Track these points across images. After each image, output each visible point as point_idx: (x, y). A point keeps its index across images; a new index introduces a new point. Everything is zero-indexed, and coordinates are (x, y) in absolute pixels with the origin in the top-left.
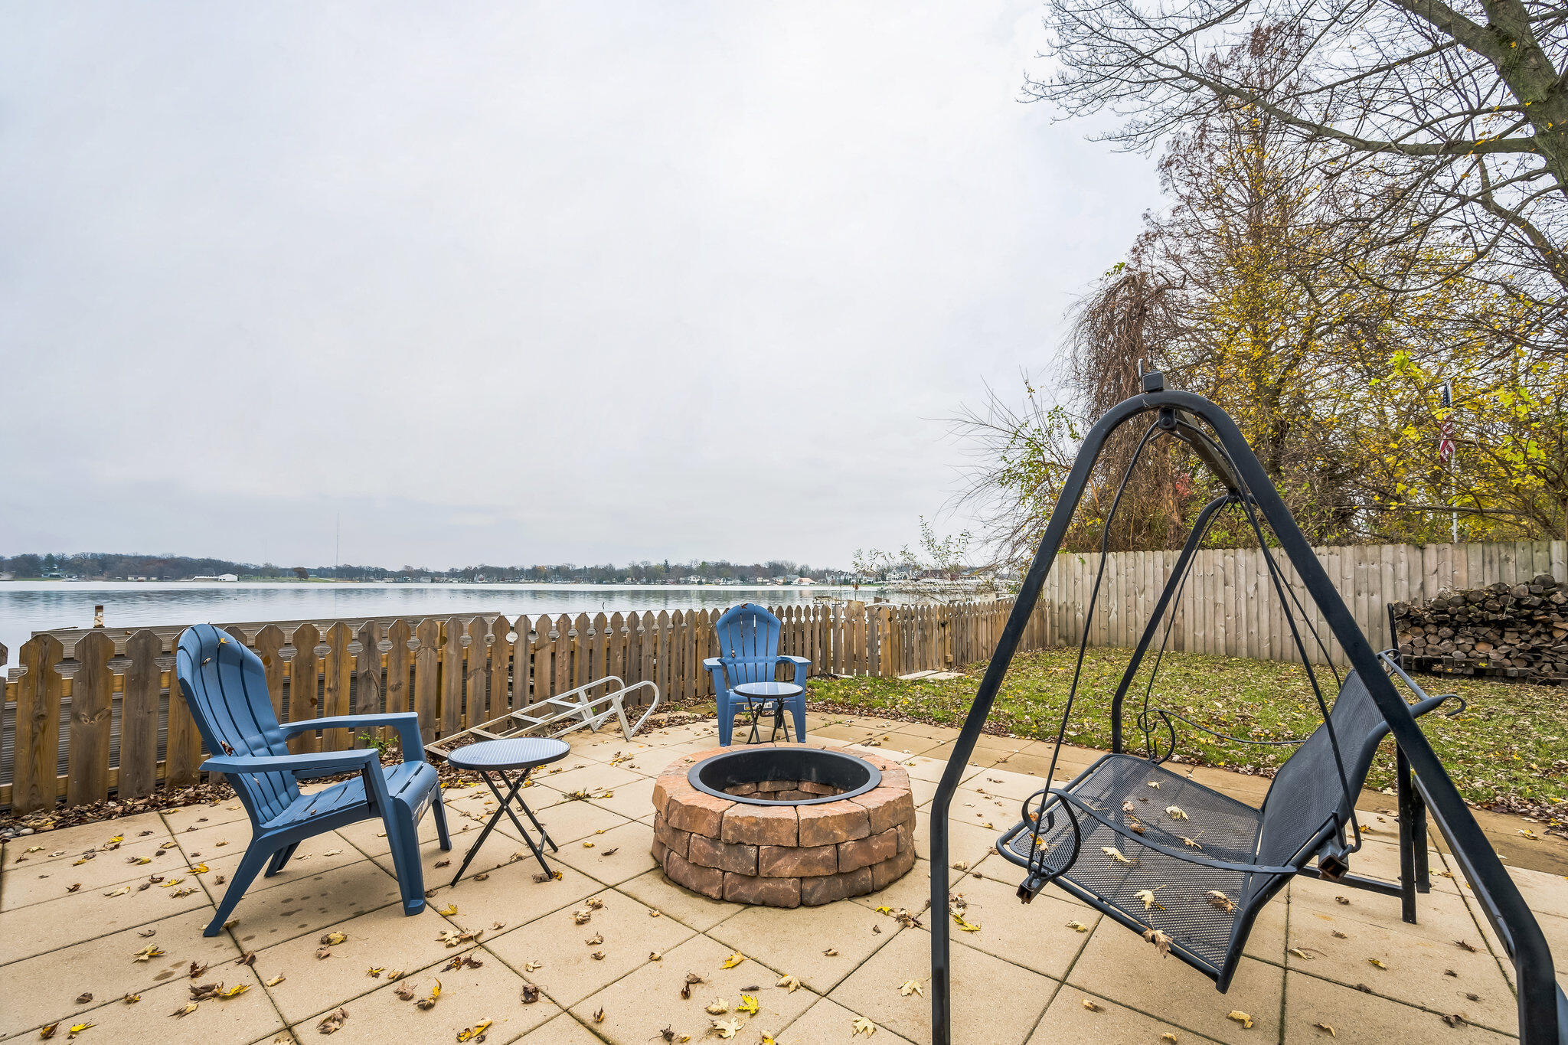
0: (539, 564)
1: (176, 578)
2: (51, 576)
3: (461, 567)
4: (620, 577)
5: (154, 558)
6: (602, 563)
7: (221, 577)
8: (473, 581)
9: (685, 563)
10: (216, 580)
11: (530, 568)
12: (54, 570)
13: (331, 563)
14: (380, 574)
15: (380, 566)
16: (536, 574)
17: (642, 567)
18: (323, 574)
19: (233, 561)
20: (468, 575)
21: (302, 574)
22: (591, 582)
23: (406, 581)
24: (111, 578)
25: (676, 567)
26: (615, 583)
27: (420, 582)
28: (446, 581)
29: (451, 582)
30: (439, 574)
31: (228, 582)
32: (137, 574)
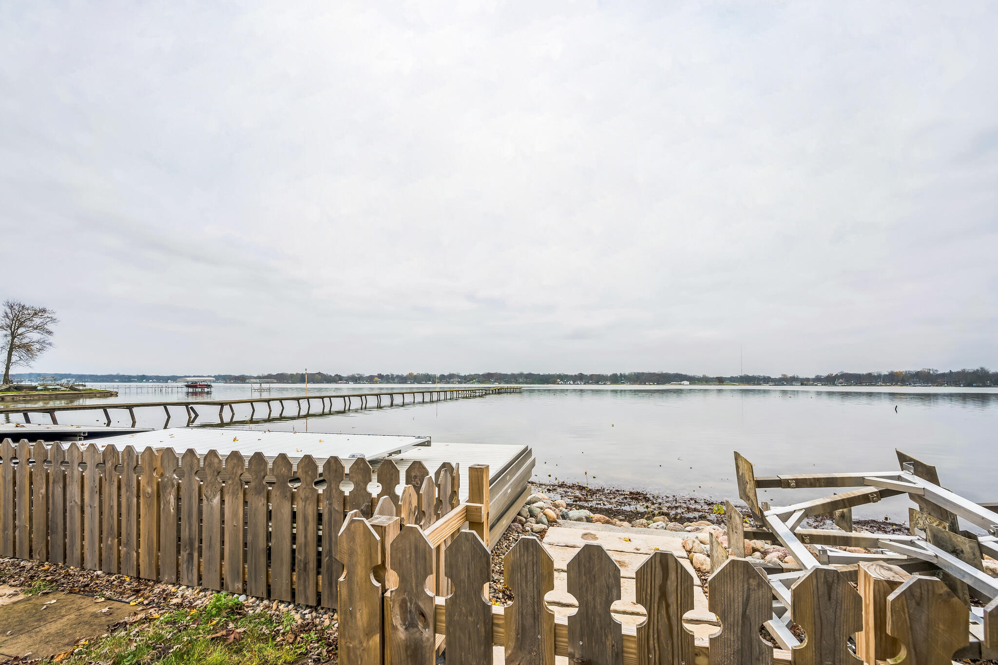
0: (896, 370)
1: (664, 383)
2: (622, 383)
3: (824, 374)
7: (682, 383)
8: (834, 385)
10: (680, 384)
11: (887, 373)
12: (622, 380)
13: (737, 374)
14: (767, 380)
15: (767, 375)
16: (893, 378)
18: (733, 380)
20: (830, 380)
21: (720, 380)
23: (783, 384)
24: (640, 384)
26: (990, 386)
27: (792, 385)
28: (812, 385)
29: (816, 385)
30: (808, 380)
31: (686, 385)
32: (649, 381)
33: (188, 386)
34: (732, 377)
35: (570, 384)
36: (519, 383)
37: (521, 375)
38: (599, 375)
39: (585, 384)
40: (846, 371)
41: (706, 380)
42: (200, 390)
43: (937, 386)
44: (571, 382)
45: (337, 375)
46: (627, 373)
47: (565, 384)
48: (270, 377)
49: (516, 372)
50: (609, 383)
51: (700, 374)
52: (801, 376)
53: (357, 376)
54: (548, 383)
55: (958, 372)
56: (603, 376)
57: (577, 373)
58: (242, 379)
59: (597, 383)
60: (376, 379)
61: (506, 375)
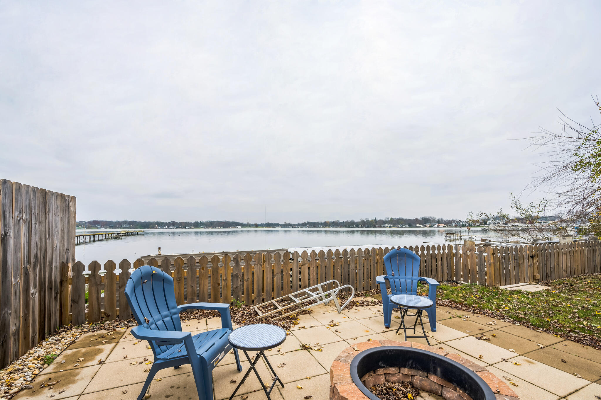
0: (327, 221)
1: (227, 227)
3: (301, 222)
4: (357, 225)
5: (222, 221)
6: (350, 220)
7: (237, 227)
8: (305, 227)
9: (383, 219)
10: (236, 228)
11: (324, 222)
12: (201, 226)
13: (264, 222)
14: (278, 225)
15: (277, 223)
16: (326, 224)
17: (365, 221)
18: (262, 225)
19: (239, 222)
20: (303, 225)
21: (256, 225)
22: (346, 227)
23: (285, 227)
24: (213, 228)
25: (380, 220)
26: (355, 227)
27: (289, 228)
28: (297, 227)
29: (298, 228)
30: (295, 225)
31: (239, 228)
32: (218, 226)
34: (262, 224)
35: (165, 228)
36: (124, 228)
37: (125, 222)
38: (186, 223)
39: (176, 228)
40: (309, 221)
41: (248, 225)
43: (340, 227)
44: (167, 227)
46: (204, 222)
47: (162, 228)
50: (193, 228)
51: (245, 222)
52: (292, 223)
54: (148, 228)
55: (346, 222)
56: (189, 223)
57: (170, 221)
59: (185, 227)
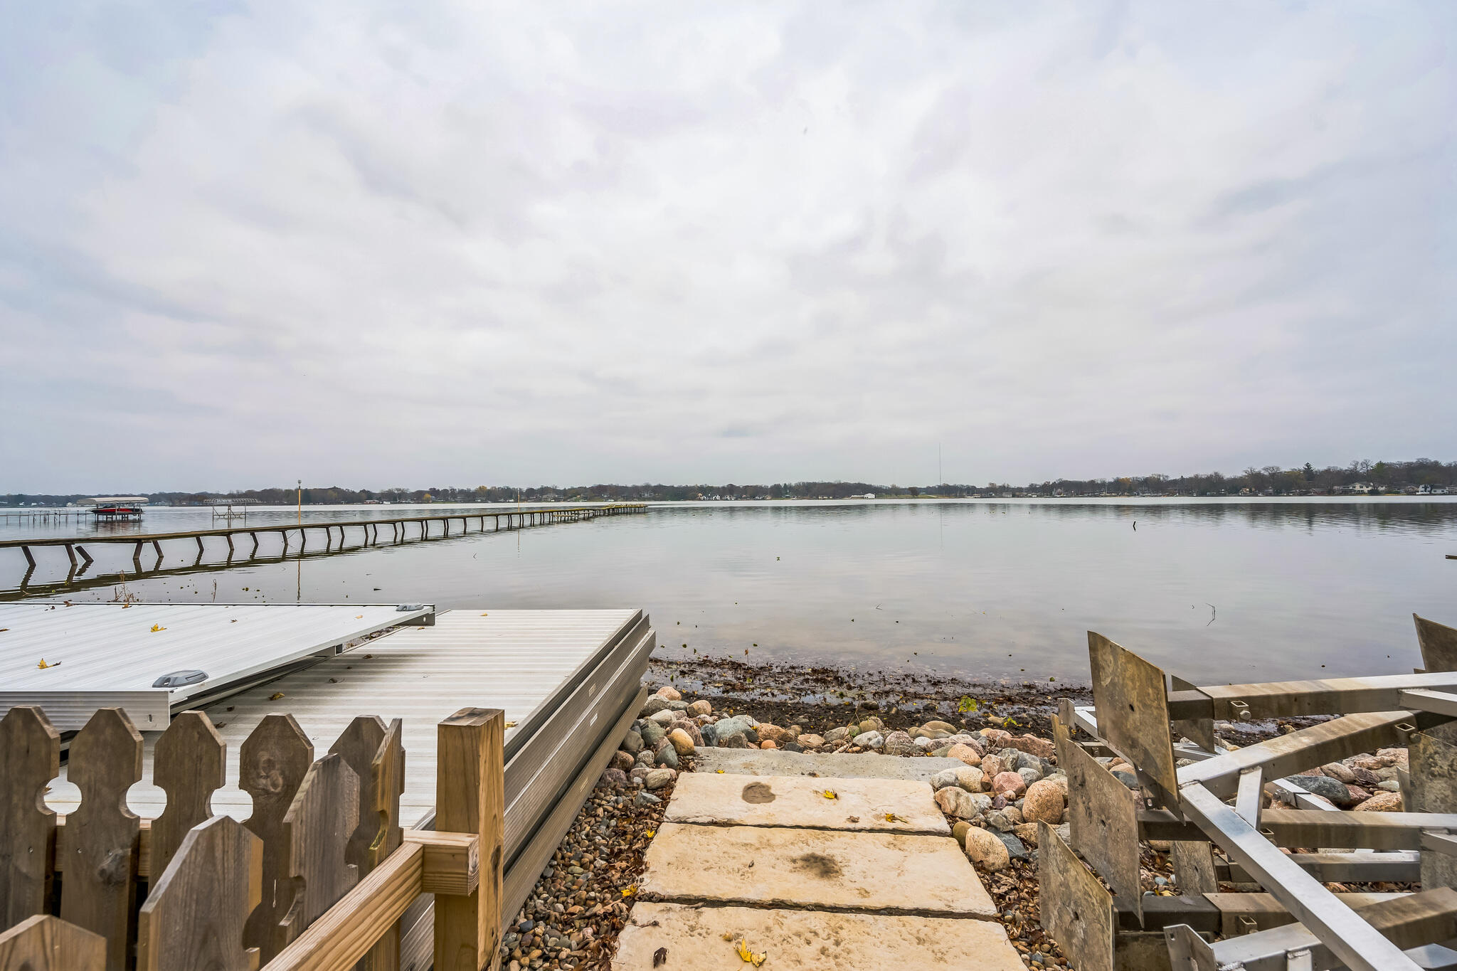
0: (1122, 477)
1: (842, 497)
2: (787, 497)
3: (1040, 482)
4: (1234, 487)
5: (831, 483)
6: (1204, 472)
7: (866, 496)
8: (1052, 496)
10: (863, 498)
11: (1112, 481)
12: (787, 494)
13: (934, 483)
14: (971, 491)
15: (971, 484)
16: (1119, 487)
17: (1266, 473)
18: (930, 492)
20: (1046, 490)
21: (914, 492)
22: (1190, 495)
23: (991, 497)
24: (811, 498)
25: (1328, 471)
26: (1225, 495)
27: (1002, 497)
28: (1026, 496)
29: (1030, 497)
30: (1020, 490)
31: (870, 499)
32: (823, 495)
33: (95, 512)
34: (928, 488)
35: (716, 499)
36: (644, 500)
37: (647, 488)
38: (756, 487)
39: (736, 499)
40: (1064, 479)
41: (895, 492)
42: (119, 517)
43: (1168, 496)
44: (718, 497)
45: (364, 491)
46: (793, 484)
47: (709, 500)
48: (250, 494)
49: (640, 483)
50: (769, 498)
51: (888, 484)
52: (1012, 486)
53: (396, 492)
54: (685, 499)
55: (1191, 478)
56: (761, 487)
57: (725, 485)
58: (201, 499)
59: (753, 497)
60: (427, 496)
61: (626, 488)
